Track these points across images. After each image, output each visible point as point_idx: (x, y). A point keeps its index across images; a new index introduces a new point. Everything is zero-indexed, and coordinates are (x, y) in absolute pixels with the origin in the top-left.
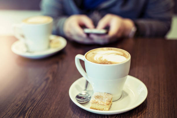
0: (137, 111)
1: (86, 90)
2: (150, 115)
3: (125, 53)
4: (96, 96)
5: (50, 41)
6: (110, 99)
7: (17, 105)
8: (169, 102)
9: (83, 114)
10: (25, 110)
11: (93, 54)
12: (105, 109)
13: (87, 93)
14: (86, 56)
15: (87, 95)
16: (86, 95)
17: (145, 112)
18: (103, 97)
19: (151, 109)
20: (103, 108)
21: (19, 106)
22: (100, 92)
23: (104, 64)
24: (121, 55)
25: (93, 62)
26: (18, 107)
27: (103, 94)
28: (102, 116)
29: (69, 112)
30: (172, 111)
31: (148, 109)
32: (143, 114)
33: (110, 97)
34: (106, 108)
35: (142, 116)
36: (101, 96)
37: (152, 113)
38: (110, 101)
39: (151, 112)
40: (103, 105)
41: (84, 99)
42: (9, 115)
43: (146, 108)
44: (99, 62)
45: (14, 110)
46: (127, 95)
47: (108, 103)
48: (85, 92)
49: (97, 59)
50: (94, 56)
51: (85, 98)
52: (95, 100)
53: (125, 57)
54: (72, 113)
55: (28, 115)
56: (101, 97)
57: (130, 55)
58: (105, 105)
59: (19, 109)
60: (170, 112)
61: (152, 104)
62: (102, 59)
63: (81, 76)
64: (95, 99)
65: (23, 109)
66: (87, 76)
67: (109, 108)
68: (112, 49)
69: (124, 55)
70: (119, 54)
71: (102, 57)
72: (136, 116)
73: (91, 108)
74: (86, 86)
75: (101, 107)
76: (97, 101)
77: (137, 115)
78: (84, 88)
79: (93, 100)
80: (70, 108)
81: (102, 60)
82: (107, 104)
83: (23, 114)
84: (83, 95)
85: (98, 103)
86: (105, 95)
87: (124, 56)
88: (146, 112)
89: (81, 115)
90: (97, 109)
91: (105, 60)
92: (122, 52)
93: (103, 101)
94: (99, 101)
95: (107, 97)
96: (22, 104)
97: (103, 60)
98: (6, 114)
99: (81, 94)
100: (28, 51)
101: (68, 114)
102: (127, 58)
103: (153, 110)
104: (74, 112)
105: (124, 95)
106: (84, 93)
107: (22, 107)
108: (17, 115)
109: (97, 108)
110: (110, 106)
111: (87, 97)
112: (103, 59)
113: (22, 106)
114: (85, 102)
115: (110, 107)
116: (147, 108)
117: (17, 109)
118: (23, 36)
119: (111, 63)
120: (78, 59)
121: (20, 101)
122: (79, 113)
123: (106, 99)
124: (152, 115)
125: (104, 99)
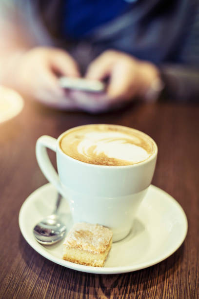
1: (56, 212)
2: (190, 277)
3: (145, 139)
4: (79, 232)
6: (108, 241)
9: (47, 269)
11: (77, 137)
12: (95, 261)
13: (58, 221)
14: (60, 143)
15: (59, 225)
16: (55, 225)
17: (179, 269)
18: (92, 234)
19: (193, 263)
20: (91, 259)
23: (99, 164)
24: (137, 145)
25: (75, 158)
27: (94, 227)
28: (89, 277)
29: (16, 261)
31: (187, 264)
32: (176, 273)
33: (108, 234)
34: (98, 260)
35: (173, 278)
36: (89, 231)
37: (194, 272)
38: (108, 243)
39: (193, 269)
40: (92, 253)
41: (51, 235)
43: (182, 260)
44: (90, 158)
46: (143, 228)
47: (103, 249)
48: (53, 217)
49: (84, 152)
50: (78, 143)
51: (53, 232)
52: (75, 241)
53: (145, 149)
54: (23, 264)
56: (88, 235)
58: (96, 254)
62: (94, 152)
64: (75, 239)
66: (59, 183)
67: (104, 259)
68: (116, 130)
69: (143, 145)
70: (132, 143)
71: (94, 147)
72: (160, 278)
73: (65, 259)
74: (58, 204)
75: (89, 258)
76: (78, 243)
77: (163, 275)
78: (52, 206)
79: (71, 241)
81: (94, 155)
82: (101, 252)
84: (50, 225)
85: (81, 248)
86: (97, 229)
87: (142, 147)
88: (181, 269)
89: (42, 270)
90: (77, 261)
91: (102, 154)
92: (139, 138)
93: (93, 244)
94: (84, 244)
95: (101, 236)
97: (98, 154)
99: (45, 224)
101: (13, 268)
102: (150, 151)
104: (27, 263)
106: (51, 220)
109: (79, 259)
110: (106, 254)
111: (58, 230)
112: (98, 152)
114: (53, 242)
115: (108, 256)
116: (185, 260)
119: (115, 163)
120: (44, 146)
122: (38, 265)
123: (100, 240)
124: (195, 278)
125: (94, 239)
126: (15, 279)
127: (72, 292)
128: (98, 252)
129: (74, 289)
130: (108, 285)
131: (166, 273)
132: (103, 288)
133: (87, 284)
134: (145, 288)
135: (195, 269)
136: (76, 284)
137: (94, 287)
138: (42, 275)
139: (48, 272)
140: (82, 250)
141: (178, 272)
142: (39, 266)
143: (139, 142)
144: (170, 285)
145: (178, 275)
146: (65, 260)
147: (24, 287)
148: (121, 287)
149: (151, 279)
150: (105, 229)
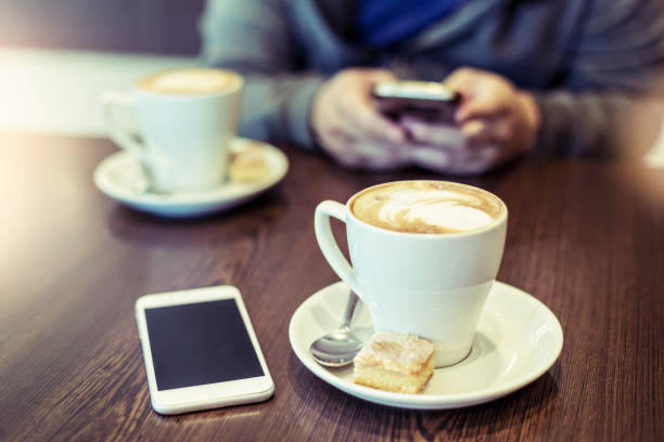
0: (523, 403)
1: (347, 325)
2: (566, 418)
3: (489, 200)
4: (379, 344)
5: (232, 158)
6: (426, 358)
7: (108, 368)
8: (639, 377)
10: (135, 383)
11: (378, 199)
13: (350, 335)
14: (352, 206)
15: (351, 341)
16: (346, 341)
17: (549, 408)
18: (400, 347)
19: (573, 400)
20: (397, 384)
21: (113, 370)
22: (392, 332)
24: (475, 207)
25: (376, 225)
26: (109, 375)
27: (405, 338)
30: (645, 408)
31: (562, 400)
32: (543, 412)
33: (428, 348)
35: (538, 419)
36: (395, 344)
37: (575, 412)
38: (426, 362)
39: (572, 407)
40: (399, 373)
42: (79, 397)
44: (398, 226)
45: (97, 383)
46: (491, 347)
47: (417, 368)
48: (343, 331)
49: (388, 218)
50: (379, 207)
52: (373, 356)
53: (487, 212)
54: (295, 399)
55: (142, 401)
56: (394, 348)
57: (504, 207)
58: (404, 375)
59: (113, 381)
60: (638, 410)
61: (576, 384)
62: (405, 217)
63: (335, 279)
64: (373, 353)
65: (127, 380)
66: (353, 277)
69: (485, 208)
70: (467, 204)
71: (406, 212)
72: (517, 418)
74: (351, 313)
75: (393, 381)
76: (377, 358)
77: (521, 415)
78: (340, 318)
79: (367, 356)
80: (289, 384)
81: (406, 222)
82: (412, 373)
83: (127, 395)
84: (338, 341)
85: (380, 367)
86: (410, 341)
87: (482, 209)
88: (553, 409)
89: (326, 406)
90: (376, 388)
91: (418, 220)
92: (480, 198)
93: (401, 361)
94: (386, 360)
95: (413, 351)
96: (126, 363)
97: (410, 220)
98: (70, 393)
99: (330, 339)
100: (151, 190)
102: (494, 215)
103: (579, 403)
104: (303, 397)
105: (479, 347)
106: (339, 335)
107: (123, 374)
108: (105, 398)
109: (379, 384)
110: (423, 379)
111: (350, 347)
112: (411, 218)
113: (123, 372)
114: (342, 364)
115: (426, 384)
117: (109, 379)
118: (138, 140)
119: (436, 230)
120: (324, 215)
121: (118, 352)
122: (318, 400)
123: (412, 355)
124: (574, 419)
125: (403, 354)
126: (284, 419)
127: (373, 436)
128: (408, 373)
129: (376, 432)
130: (431, 426)
131: (527, 413)
132: (423, 431)
133: (398, 426)
134: (490, 432)
135: (576, 408)
136: (380, 424)
137: (409, 428)
138: (326, 413)
139: (336, 409)
140: (383, 369)
141: (546, 412)
142: (320, 402)
143: (479, 203)
144: (532, 428)
145: (546, 415)
146: (358, 383)
147: (298, 428)
148: (452, 429)
149: (502, 419)
150: (423, 341)
